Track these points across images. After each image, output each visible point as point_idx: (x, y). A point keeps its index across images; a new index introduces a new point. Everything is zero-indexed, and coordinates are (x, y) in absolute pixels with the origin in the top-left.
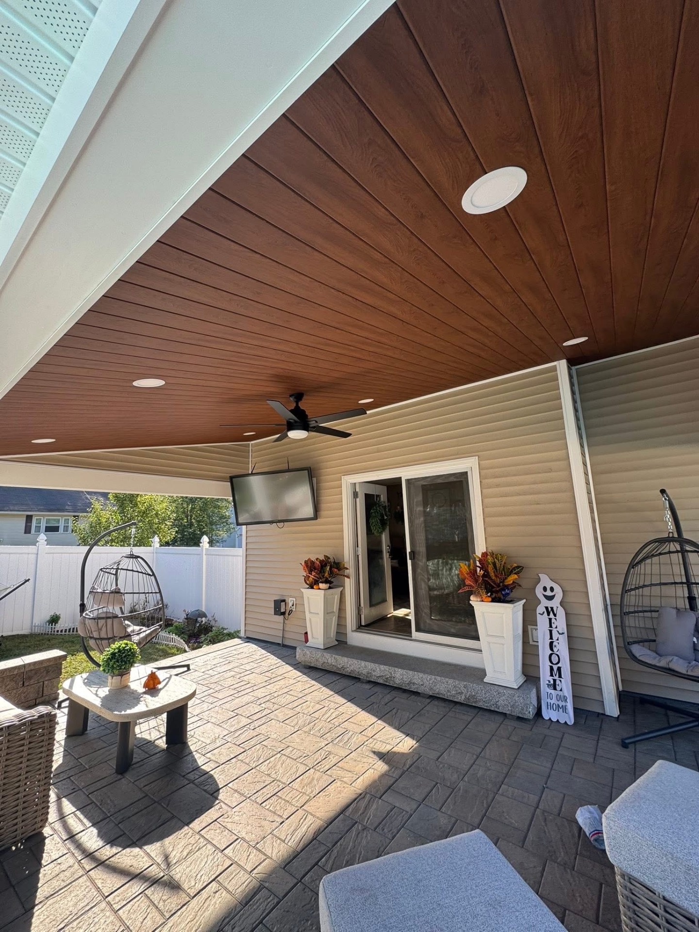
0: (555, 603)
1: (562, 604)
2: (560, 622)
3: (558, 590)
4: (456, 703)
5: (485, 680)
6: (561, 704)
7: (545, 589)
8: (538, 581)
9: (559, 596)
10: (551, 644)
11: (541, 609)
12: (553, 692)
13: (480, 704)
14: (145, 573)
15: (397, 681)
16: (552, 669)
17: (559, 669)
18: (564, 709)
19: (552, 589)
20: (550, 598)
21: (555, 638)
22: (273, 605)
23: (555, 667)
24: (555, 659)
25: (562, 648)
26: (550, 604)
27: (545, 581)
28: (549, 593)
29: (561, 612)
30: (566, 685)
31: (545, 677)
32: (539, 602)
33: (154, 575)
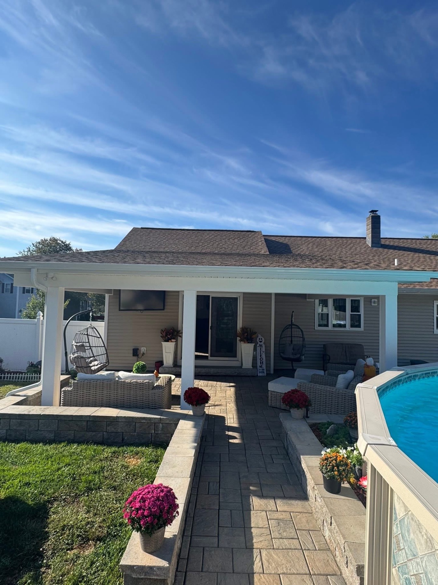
0: (262, 343)
1: (264, 343)
2: (263, 349)
3: (263, 339)
4: (234, 376)
5: (243, 368)
6: (263, 371)
7: (260, 339)
8: (258, 337)
9: (263, 341)
10: (261, 355)
11: (258, 345)
12: (261, 368)
13: (242, 375)
14: (96, 337)
15: (212, 373)
16: (260, 362)
17: (263, 362)
18: (264, 372)
19: (261, 339)
20: (261, 342)
21: (262, 353)
22: (132, 352)
23: (261, 362)
24: (261, 359)
25: (264, 356)
26: (261, 343)
27: (260, 337)
28: (260, 340)
29: (264, 346)
30: (264, 366)
31: (259, 364)
32: (258, 343)
33: (101, 337)
